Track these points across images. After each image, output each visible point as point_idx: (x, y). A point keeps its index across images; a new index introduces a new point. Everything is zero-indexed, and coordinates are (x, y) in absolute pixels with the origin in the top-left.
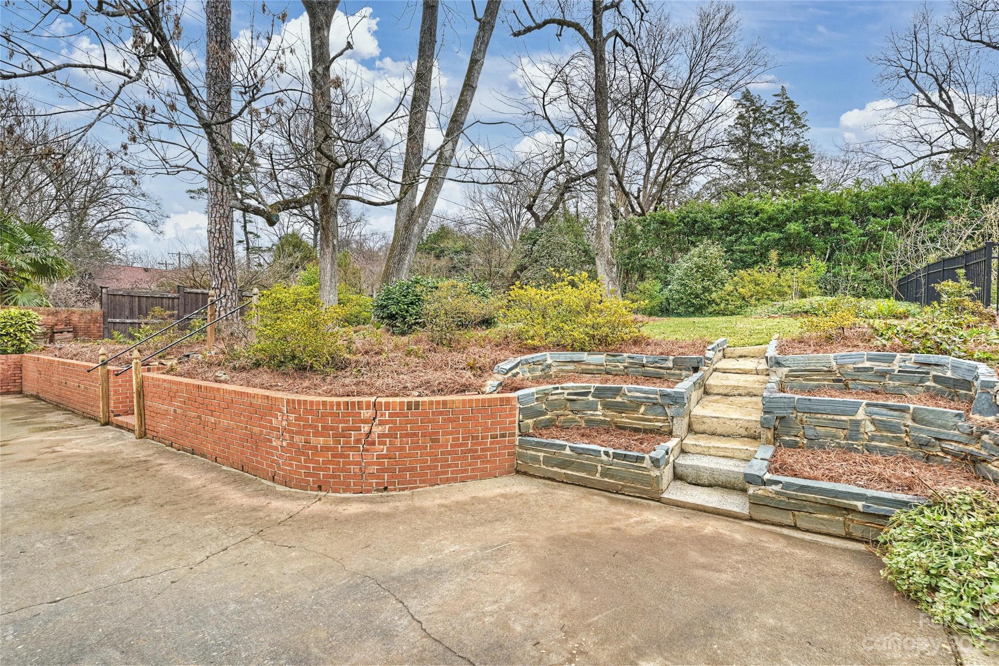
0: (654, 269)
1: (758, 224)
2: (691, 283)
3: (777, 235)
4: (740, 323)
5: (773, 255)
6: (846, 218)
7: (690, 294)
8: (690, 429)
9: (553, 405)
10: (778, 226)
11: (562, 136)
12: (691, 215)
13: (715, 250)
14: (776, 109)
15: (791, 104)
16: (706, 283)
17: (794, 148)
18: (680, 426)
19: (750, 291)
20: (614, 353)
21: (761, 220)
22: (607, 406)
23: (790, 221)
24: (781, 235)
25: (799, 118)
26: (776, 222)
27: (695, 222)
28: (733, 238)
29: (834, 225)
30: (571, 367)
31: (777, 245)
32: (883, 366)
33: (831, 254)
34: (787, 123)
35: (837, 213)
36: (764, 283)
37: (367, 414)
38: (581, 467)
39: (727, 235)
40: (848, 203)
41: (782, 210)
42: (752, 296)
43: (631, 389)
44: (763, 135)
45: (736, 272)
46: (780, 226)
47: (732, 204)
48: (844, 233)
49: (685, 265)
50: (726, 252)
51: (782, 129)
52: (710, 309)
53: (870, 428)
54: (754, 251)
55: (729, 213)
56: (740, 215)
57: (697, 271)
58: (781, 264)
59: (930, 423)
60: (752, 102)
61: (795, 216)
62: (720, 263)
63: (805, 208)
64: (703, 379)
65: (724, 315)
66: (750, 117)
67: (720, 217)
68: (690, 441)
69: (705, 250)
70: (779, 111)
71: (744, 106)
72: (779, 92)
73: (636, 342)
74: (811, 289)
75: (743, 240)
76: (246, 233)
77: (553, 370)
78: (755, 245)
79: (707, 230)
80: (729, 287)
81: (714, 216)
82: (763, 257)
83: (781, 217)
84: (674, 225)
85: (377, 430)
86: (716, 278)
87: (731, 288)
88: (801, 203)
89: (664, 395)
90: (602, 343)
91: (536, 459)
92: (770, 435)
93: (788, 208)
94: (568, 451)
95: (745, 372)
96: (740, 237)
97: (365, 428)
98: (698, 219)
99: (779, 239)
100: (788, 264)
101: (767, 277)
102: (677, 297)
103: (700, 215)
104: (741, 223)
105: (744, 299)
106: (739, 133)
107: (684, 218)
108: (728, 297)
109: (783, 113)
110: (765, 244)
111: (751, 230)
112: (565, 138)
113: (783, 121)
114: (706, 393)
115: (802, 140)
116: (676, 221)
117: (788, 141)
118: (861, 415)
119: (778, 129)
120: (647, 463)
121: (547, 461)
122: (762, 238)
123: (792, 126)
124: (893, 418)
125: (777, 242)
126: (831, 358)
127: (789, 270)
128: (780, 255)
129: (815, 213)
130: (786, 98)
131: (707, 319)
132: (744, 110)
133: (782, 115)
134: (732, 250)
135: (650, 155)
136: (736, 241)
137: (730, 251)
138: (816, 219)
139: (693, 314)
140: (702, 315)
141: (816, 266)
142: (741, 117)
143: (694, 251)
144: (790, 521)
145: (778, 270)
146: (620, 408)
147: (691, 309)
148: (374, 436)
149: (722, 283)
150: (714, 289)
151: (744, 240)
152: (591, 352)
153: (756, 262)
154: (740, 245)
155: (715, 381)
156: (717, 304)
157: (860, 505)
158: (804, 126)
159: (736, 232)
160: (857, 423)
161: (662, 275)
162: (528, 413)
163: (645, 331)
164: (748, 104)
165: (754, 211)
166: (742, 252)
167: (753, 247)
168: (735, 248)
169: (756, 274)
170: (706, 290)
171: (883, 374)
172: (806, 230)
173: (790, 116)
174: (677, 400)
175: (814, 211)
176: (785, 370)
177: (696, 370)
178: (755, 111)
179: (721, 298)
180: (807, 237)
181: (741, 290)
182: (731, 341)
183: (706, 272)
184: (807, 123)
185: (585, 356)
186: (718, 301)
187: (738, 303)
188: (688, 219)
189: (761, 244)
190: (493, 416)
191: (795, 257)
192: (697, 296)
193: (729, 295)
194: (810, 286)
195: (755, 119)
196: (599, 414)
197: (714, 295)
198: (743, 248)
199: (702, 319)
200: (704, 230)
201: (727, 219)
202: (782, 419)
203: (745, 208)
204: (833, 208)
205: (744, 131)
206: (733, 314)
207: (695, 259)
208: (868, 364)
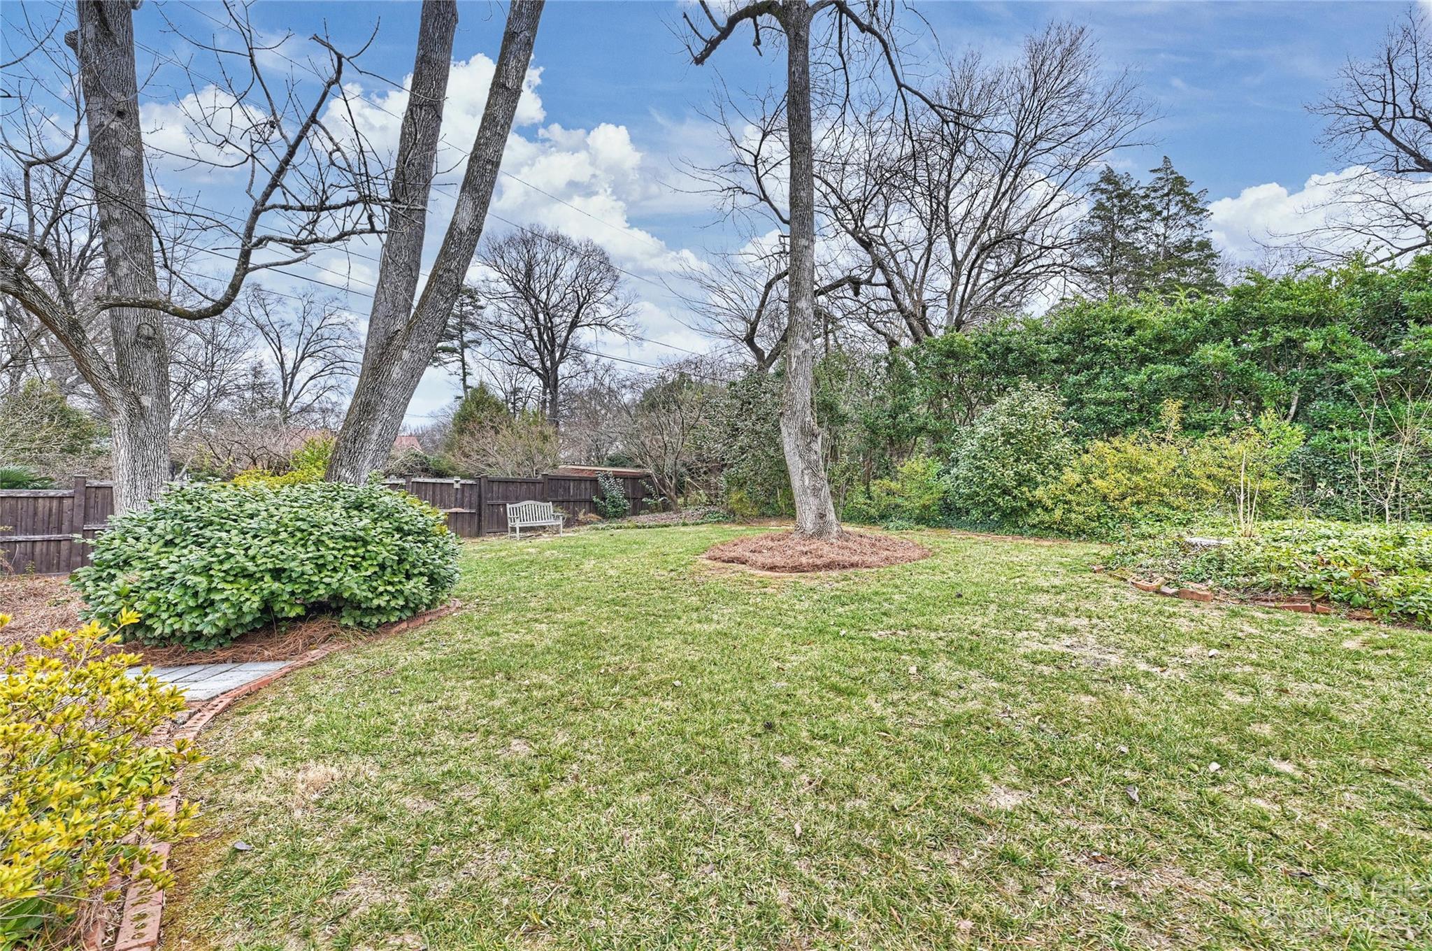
1: (1134, 350)
2: (993, 466)
3: (1175, 370)
5: (1171, 410)
6: (1340, 330)
7: (991, 487)
12: (1000, 339)
13: (1041, 403)
14: (1155, 190)
15: (1180, 181)
16: (1024, 468)
17: (1186, 246)
19: (1119, 484)
21: (1140, 341)
23: (1204, 342)
24: (1185, 370)
25: (1194, 200)
26: (1172, 345)
27: (1010, 350)
28: (1082, 377)
29: (1312, 346)
31: (1175, 389)
33: (1303, 406)
34: (1174, 210)
35: (1320, 321)
36: (1150, 469)
39: (1069, 373)
40: (1344, 299)
41: (1185, 321)
42: (1123, 497)
44: (1136, 230)
45: (1088, 444)
46: (1180, 353)
48: (1338, 360)
49: (981, 430)
50: (1069, 404)
51: (1166, 219)
52: (1033, 521)
54: (1125, 402)
55: (1073, 332)
56: (1096, 334)
57: (1006, 442)
58: (1186, 427)
60: (1116, 183)
61: (1214, 331)
62: (1053, 427)
63: (1237, 314)
66: (1114, 206)
67: (1056, 340)
69: (1022, 403)
70: (1160, 193)
71: (1103, 191)
72: (1160, 165)
75: (1102, 381)
78: (1127, 389)
79: (1032, 366)
80: (1072, 477)
81: (1044, 338)
82: (1148, 417)
83: (1183, 335)
84: (967, 358)
86: (1046, 456)
87: (1077, 478)
93: (1197, 316)
96: (1097, 376)
98: (1013, 346)
99: (1181, 378)
100: (1201, 427)
101: (1156, 456)
102: (967, 491)
103: (1016, 338)
104: (1098, 349)
105: (1105, 501)
106: (1097, 229)
107: (988, 345)
108: (1069, 497)
109: (1167, 195)
110: (1150, 387)
111: (1119, 359)
113: (1167, 207)
115: (1200, 232)
116: (972, 350)
117: (1177, 236)
119: (1159, 218)
122: (1142, 376)
123: (1183, 212)
125: (1175, 384)
127: (1204, 440)
128: (1185, 410)
129: (1261, 321)
130: (1172, 173)
132: (1104, 196)
133: (1166, 199)
134: (1080, 401)
136: (1088, 383)
137: (1074, 401)
138: (1266, 334)
139: (998, 528)
141: (1277, 434)
142: (1100, 206)
143: (1002, 404)
145: (1184, 440)
147: (995, 518)
149: (1058, 467)
150: (1039, 478)
151: (1104, 380)
153: (1131, 423)
154: (1097, 389)
156: (1046, 509)
158: (1203, 210)
159: (1088, 366)
164: (1110, 188)
165: (1124, 326)
166: (1100, 403)
167: (1124, 394)
168: (1085, 396)
169: (1131, 449)
170: (1023, 480)
172: (1243, 356)
173: (1178, 198)
175: (1261, 317)
178: (1121, 197)
179: (1057, 500)
180: (1244, 373)
181: (1098, 483)
183: (1024, 445)
184: (1207, 207)
186: (1049, 503)
187: (1093, 511)
188: (993, 346)
189: (1141, 388)
191: (1217, 413)
192: (1006, 492)
193: (1072, 491)
195: (1122, 209)
197: (1039, 493)
198: (1104, 396)
200: (1026, 365)
201: (1069, 342)
203: (1105, 321)
204: (1309, 310)
205: (1104, 227)
206: (1080, 533)
207: (1003, 419)
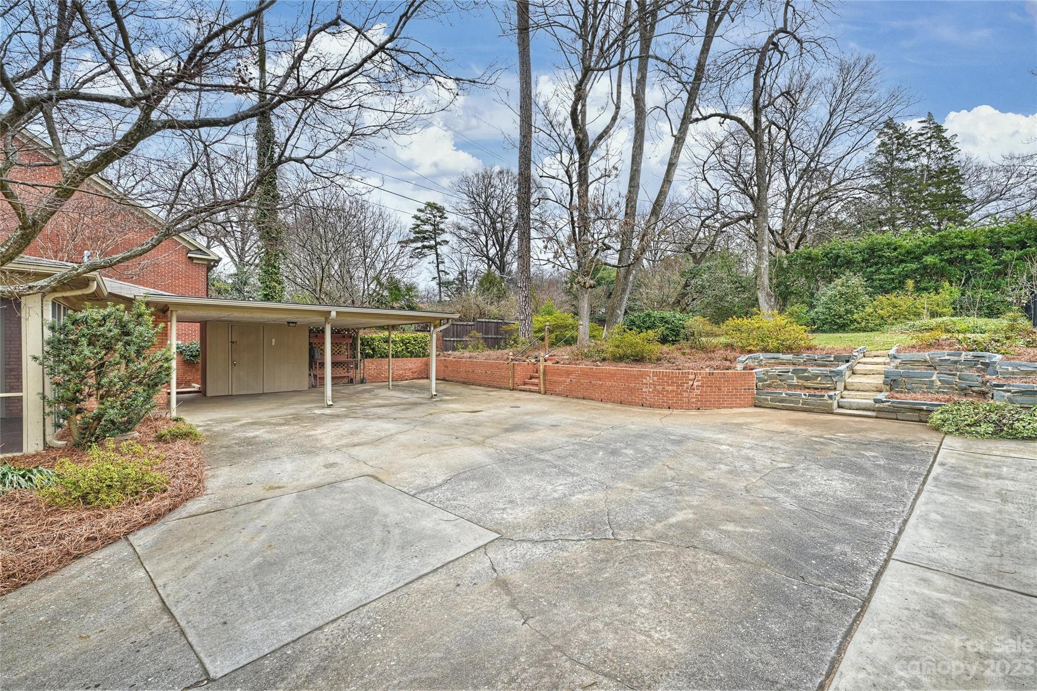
0: (798, 295)
1: (897, 257)
2: (835, 307)
3: (914, 266)
4: (877, 337)
5: (910, 283)
7: (834, 316)
8: (845, 388)
9: (771, 377)
10: (916, 258)
11: (717, 191)
12: (834, 252)
13: (855, 281)
14: (922, 135)
15: (938, 129)
16: (849, 307)
17: (942, 171)
18: (840, 386)
19: (888, 312)
20: (798, 354)
21: (900, 254)
22: (799, 378)
23: (927, 254)
24: (919, 266)
25: (947, 141)
26: (913, 255)
27: (838, 257)
28: (873, 269)
29: (969, 257)
30: (773, 361)
31: (914, 274)
32: (956, 358)
33: (967, 280)
34: (934, 147)
35: (972, 247)
36: (900, 306)
37: (692, 377)
38: (792, 402)
39: (868, 267)
40: (983, 238)
41: (920, 245)
42: (890, 316)
43: (813, 370)
44: (908, 160)
45: (876, 297)
46: (918, 258)
47: (872, 242)
48: (978, 263)
49: (830, 293)
50: (867, 281)
51: (928, 154)
52: (852, 327)
53: (939, 383)
54: (893, 279)
55: (869, 249)
56: (880, 250)
57: (841, 297)
58: (916, 289)
59: (966, 380)
60: (895, 129)
61: (932, 249)
62: (861, 290)
63: (941, 244)
64: (852, 366)
65: (864, 331)
66: (893, 144)
67: (861, 252)
68: (846, 393)
69: (847, 281)
70: (925, 136)
71: (886, 134)
72: (925, 118)
73: (809, 348)
74: (944, 310)
75: (882, 270)
76: (439, 271)
77: (763, 362)
78: (893, 274)
79: (849, 263)
80: (869, 310)
81: (856, 251)
82: (901, 285)
83: (918, 251)
84: (818, 260)
85: (696, 384)
86: (858, 302)
87: (871, 310)
88: (938, 240)
89: (831, 372)
90: (789, 349)
91: (767, 400)
92: (888, 388)
93: (925, 243)
94: (784, 395)
95: (878, 364)
96: (879, 269)
97: (691, 383)
98: (841, 255)
99: (917, 269)
100: (924, 290)
101: (903, 301)
102: (822, 317)
103: (843, 251)
104: (880, 257)
105: (882, 318)
106: (881, 159)
107: (828, 254)
109: (930, 138)
110: (903, 273)
111: (890, 261)
112: (720, 193)
113: (930, 145)
114: (853, 373)
115: (951, 162)
116: (820, 257)
117: (935, 164)
118: (934, 378)
119: (924, 154)
120: (826, 398)
121: (772, 400)
122: (900, 269)
123: (940, 150)
124: (950, 378)
125: (914, 272)
126: (926, 355)
127: (925, 294)
128: (916, 282)
129: (950, 247)
130: (933, 123)
131: (850, 335)
132: (886, 138)
133: (929, 141)
134: (872, 279)
135: (790, 191)
136: (876, 271)
137: (870, 279)
138: (952, 252)
139: (836, 331)
140: (844, 331)
141: (949, 292)
142: (883, 144)
143: (838, 281)
144: (895, 417)
145: (915, 294)
146: (807, 379)
147: (835, 327)
148: (695, 386)
149: (863, 307)
150: (855, 311)
151: (884, 270)
152: (783, 353)
153: (895, 288)
154: (880, 274)
155: (858, 367)
156: (858, 323)
157: (925, 407)
158: (953, 148)
159: (876, 264)
160: (933, 382)
161: (808, 300)
162: (760, 380)
163: (814, 343)
164: (891, 132)
165: (893, 247)
166: (881, 280)
167: (892, 276)
168: (874, 277)
169: (894, 299)
170: (848, 312)
171: (956, 362)
172: (942, 260)
173: (938, 140)
174: (839, 374)
175: (950, 245)
176: (899, 361)
177: (847, 361)
178: (898, 138)
179: (863, 319)
180: (943, 267)
181: (880, 312)
182: (869, 348)
183: (849, 298)
184: (957, 146)
185: (780, 355)
186: (860, 320)
187: (877, 322)
188: (831, 255)
189: (900, 273)
190: (745, 380)
191: (932, 283)
192: (840, 317)
193: (869, 316)
194: (945, 307)
195: (899, 144)
196: (795, 381)
197: (855, 316)
198: (883, 277)
199: (845, 335)
200: (847, 264)
201: (867, 253)
202: (894, 380)
203: (884, 245)
204: (968, 243)
205: (886, 157)
206: (872, 330)
207: (839, 288)
208: (947, 358)
